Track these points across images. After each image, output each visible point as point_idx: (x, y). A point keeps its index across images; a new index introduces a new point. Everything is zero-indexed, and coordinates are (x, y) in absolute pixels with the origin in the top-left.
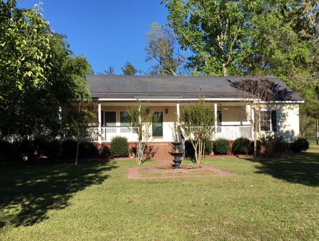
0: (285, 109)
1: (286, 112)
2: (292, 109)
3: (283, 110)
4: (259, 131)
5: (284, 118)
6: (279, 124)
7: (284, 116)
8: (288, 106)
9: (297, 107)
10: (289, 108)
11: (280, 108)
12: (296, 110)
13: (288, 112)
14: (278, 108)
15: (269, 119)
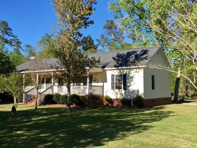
0: (133, 73)
1: (133, 75)
2: (138, 72)
3: (131, 73)
4: (114, 90)
5: (131, 80)
6: (128, 84)
7: (132, 78)
8: (135, 70)
9: (141, 70)
10: (136, 72)
11: (129, 72)
12: (141, 72)
13: (134, 75)
14: (128, 72)
15: (121, 80)
